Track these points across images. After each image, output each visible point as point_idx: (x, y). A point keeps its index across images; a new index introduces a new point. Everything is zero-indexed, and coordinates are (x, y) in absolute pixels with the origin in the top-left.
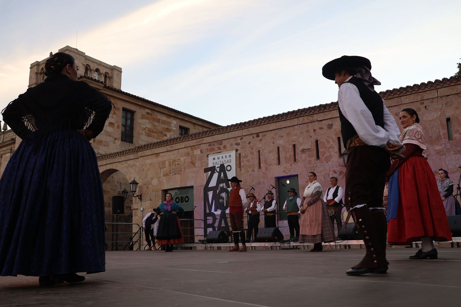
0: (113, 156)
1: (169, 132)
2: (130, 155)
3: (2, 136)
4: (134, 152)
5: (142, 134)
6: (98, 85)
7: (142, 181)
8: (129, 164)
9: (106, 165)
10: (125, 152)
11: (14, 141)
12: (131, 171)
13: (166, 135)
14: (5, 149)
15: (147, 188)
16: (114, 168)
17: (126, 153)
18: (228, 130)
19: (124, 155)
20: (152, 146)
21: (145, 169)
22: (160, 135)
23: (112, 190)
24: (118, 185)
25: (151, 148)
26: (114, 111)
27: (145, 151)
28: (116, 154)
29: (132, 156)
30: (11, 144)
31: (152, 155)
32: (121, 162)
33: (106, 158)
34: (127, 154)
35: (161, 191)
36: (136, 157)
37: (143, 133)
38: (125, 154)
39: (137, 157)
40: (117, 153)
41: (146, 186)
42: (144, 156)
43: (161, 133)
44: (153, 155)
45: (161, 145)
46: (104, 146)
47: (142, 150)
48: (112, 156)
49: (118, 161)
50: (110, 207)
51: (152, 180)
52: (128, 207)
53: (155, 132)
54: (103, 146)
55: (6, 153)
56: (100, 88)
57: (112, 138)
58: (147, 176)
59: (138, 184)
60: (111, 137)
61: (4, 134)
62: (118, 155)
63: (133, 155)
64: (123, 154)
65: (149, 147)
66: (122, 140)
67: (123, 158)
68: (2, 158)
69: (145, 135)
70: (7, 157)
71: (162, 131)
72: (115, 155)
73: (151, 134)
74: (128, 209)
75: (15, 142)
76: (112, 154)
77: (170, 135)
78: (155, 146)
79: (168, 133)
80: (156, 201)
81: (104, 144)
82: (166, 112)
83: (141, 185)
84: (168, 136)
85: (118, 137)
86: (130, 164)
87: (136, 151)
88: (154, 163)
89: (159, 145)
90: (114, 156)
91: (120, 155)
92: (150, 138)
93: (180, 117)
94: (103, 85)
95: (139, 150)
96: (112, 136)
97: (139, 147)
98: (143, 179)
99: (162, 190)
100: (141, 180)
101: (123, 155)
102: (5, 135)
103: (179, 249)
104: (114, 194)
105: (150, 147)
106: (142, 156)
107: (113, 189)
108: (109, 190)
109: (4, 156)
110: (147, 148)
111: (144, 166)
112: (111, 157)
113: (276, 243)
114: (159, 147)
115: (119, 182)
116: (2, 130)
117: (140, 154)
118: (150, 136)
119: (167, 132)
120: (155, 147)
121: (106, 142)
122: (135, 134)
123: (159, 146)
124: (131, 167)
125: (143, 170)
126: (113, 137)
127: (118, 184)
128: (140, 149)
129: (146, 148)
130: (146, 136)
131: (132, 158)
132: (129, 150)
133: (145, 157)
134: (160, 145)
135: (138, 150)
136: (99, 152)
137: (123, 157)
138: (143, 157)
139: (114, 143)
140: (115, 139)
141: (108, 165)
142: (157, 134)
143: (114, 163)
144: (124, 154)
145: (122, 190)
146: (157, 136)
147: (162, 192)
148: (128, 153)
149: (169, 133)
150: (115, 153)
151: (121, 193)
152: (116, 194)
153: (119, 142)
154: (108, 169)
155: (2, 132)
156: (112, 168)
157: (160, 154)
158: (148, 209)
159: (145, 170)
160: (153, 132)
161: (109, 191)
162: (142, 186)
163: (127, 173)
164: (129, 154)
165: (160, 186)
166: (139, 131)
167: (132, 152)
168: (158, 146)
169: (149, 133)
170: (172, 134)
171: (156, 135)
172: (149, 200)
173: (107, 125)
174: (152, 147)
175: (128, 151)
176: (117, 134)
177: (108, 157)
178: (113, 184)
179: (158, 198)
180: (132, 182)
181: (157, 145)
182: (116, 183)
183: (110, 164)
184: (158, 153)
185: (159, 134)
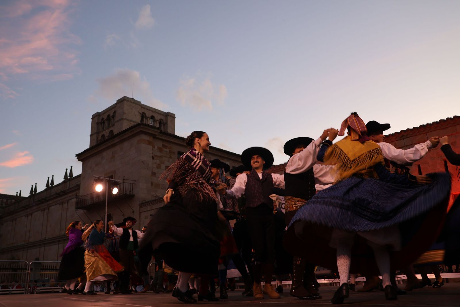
3: (68, 183)
6: (154, 131)
14: (70, 194)
18: (281, 168)
26: (170, 155)
46: (162, 189)
55: (71, 199)
56: (157, 134)
75: (80, 188)
81: (162, 187)
82: (220, 154)
93: (233, 158)
94: (159, 131)
103: (237, 288)
109: (69, 201)
113: (335, 279)
116: (69, 178)
136: (157, 195)
155: (69, 179)
173: (164, 169)
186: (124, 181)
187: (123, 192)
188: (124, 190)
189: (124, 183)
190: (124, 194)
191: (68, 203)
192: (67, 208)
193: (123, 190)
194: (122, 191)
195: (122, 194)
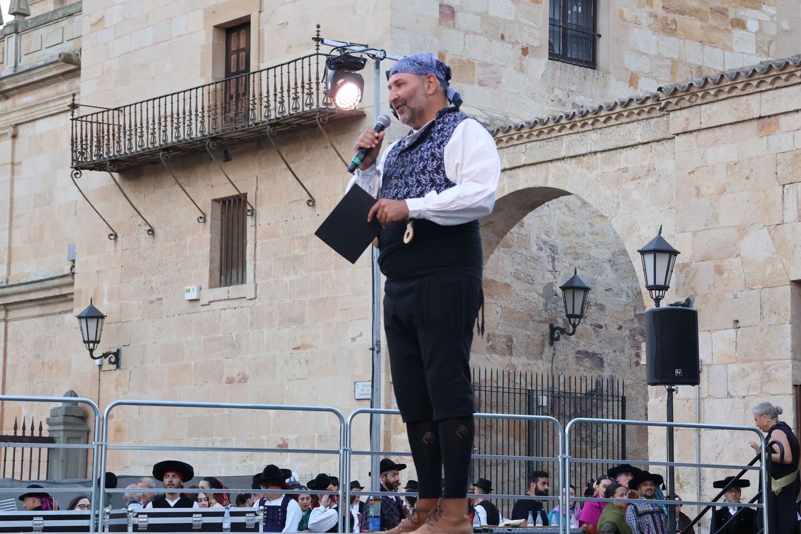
0: (546, 131)
1: (755, 9)
2: (630, 126)
3: (12, 40)
4: (649, 112)
5: (637, 23)
7: (693, 242)
8: (622, 165)
9: (511, 169)
10: (603, 113)
11: (72, 67)
12: (636, 195)
13: (740, 24)
14: (28, 99)
15: (719, 271)
16: (550, 184)
17: (609, 118)
19: (598, 125)
20: (740, 86)
21: (708, 187)
22: (715, 24)
23: (519, 279)
24: (544, 255)
25: (734, 94)
27: (703, 107)
28: (563, 121)
29: (639, 131)
30: (60, 81)
31: (739, 126)
32: (584, 155)
33: (512, 139)
34: (612, 122)
35: (788, 289)
36: (660, 136)
37: (643, 21)
38: (605, 122)
39: (664, 136)
40: (567, 116)
41: (710, 264)
42: (699, 130)
43: (723, 13)
44: (746, 124)
45: (786, 80)
46: (481, 83)
47: (688, 104)
48: (541, 132)
49: (572, 154)
50: (511, 354)
51: (741, 238)
52: (587, 352)
53: (694, 12)
54: (476, 85)
57: (511, 46)
58: (716, 217)
59: (675, 253)
60: (510, 42)
61: (16, 32)
62: (571, 128)
63: (643, 123)
64: (596, 120)
65: (726, 89)
66: (553, 56)
67: (592, 140)
68: (18, 141)
69: (650, 26)
70: (42, 134)
71: (725, 6)
72: (557, 128)
73: (674, 21)
74: (587, 362)
75: (79, 69)
76: (543, 122)
77: (760, 21)
78: (755, 83)
79: (749, 10)
80: (765, 330)
81: (482, 78)
83: (686, 261)
84: (752, 25)
85: (536, 44)
86: (630, 166)
87: (658, 108)
88: (751, 159)
89: (778, 78)
90: (552, 130)
91: (582, 126)
92: (673, 40)
95: (674, 101)
96: (514, 41)
97: (676, 90)
98: (695, 234)
99: (792, 281)
100: (688, 236)
101: (593, 124)
102: (25, 40)
104: (527, 294)
105: (734, 88)
106: (691, 132)
107: (522, 276)
108: (508, 281)
109: (23, 130)
110: (716, 95)
111: (697, 174)
112: (538, 135)
114: (777, 88)
115: (545, 243)
117: (679, 120)
118: (673, 32)
119: (747, 7)
120: (757, 86)
121: (486, 65)
122: (605, 23)
123: (779, 83)
124: (633, 179)
125: (694, 192)
126: (513, 44)
127: (542, 254)
128: (681, 98)
129: (712, 92)
130: (655, 31)
131: (639, 139)
132: (626, 104)
133: (705, 132)
134: (783, 77)
135: (669, 103)
137: (593, 136)
138: (695, 134)
139: (521, 69)
140: (525, 51)
141: (519, 172)
142: (701, 19)
143: (551, 161)
144: (602, 119)
145: (561, 281)
146: (702, 27)
147: (791, 290)
148: (620, 115)
149: (756, 12)
150: (557, 121)
151: (560, 292)
152: (536, 296)
153: (540, 64)
154: (520, 187)
156: (540, 183)
157: (783, 119)
158: (726, 364)
159: (703, 190)
160: (682, 13)
161: (507, 285)
162: (694, 265)
163: (615, 206)
164: (624, 120)
165: (780, 266)
166: (621, 12)
167: (639, 114)
168: (772, 83)
169: (665, 19)
170: (768, 19)
171: (698, 23)
172: (731, 324)
174: (743, 90)
175: (618, 109)
176: (531, 26)
177: (521, 137)
178: (524, 252)
179: (774, 319)
180: (652, 247)
181: (769, 80)
182: (534, 248)
183: (531, 168)
184: (769, 116)
185: (710, 17)
186: (318, 49)
187: (314, 97)
188: (318, 89)
189: (317, 54)
190: (321, 106)
191: (14, 137)
192: (13, 164)
193: (314, 90)
194: (310, 94)
195: (311, 104)
